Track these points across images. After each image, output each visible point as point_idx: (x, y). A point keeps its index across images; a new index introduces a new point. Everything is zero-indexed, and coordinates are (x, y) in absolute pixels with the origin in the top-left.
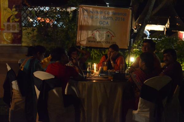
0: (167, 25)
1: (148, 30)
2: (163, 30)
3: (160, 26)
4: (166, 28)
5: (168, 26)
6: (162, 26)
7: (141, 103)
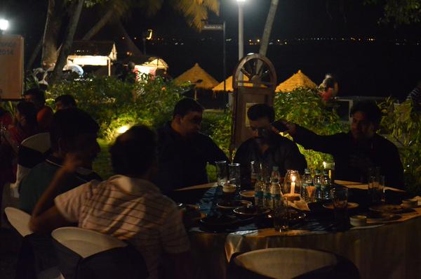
0: (113, 55)
1: (80, 66)
2: (106, 64)
3: (100, 57)
4: (111, 61)
5: (115, 56)
6: (103, 57)
7: (20, 172)
